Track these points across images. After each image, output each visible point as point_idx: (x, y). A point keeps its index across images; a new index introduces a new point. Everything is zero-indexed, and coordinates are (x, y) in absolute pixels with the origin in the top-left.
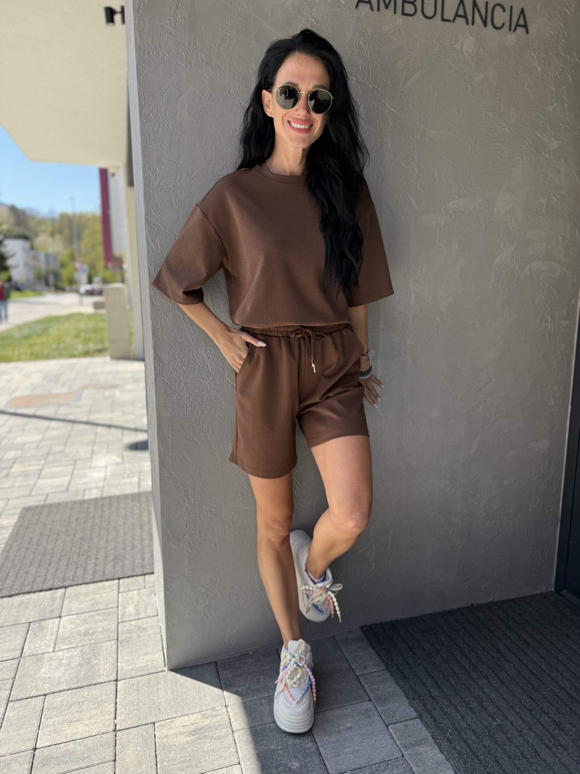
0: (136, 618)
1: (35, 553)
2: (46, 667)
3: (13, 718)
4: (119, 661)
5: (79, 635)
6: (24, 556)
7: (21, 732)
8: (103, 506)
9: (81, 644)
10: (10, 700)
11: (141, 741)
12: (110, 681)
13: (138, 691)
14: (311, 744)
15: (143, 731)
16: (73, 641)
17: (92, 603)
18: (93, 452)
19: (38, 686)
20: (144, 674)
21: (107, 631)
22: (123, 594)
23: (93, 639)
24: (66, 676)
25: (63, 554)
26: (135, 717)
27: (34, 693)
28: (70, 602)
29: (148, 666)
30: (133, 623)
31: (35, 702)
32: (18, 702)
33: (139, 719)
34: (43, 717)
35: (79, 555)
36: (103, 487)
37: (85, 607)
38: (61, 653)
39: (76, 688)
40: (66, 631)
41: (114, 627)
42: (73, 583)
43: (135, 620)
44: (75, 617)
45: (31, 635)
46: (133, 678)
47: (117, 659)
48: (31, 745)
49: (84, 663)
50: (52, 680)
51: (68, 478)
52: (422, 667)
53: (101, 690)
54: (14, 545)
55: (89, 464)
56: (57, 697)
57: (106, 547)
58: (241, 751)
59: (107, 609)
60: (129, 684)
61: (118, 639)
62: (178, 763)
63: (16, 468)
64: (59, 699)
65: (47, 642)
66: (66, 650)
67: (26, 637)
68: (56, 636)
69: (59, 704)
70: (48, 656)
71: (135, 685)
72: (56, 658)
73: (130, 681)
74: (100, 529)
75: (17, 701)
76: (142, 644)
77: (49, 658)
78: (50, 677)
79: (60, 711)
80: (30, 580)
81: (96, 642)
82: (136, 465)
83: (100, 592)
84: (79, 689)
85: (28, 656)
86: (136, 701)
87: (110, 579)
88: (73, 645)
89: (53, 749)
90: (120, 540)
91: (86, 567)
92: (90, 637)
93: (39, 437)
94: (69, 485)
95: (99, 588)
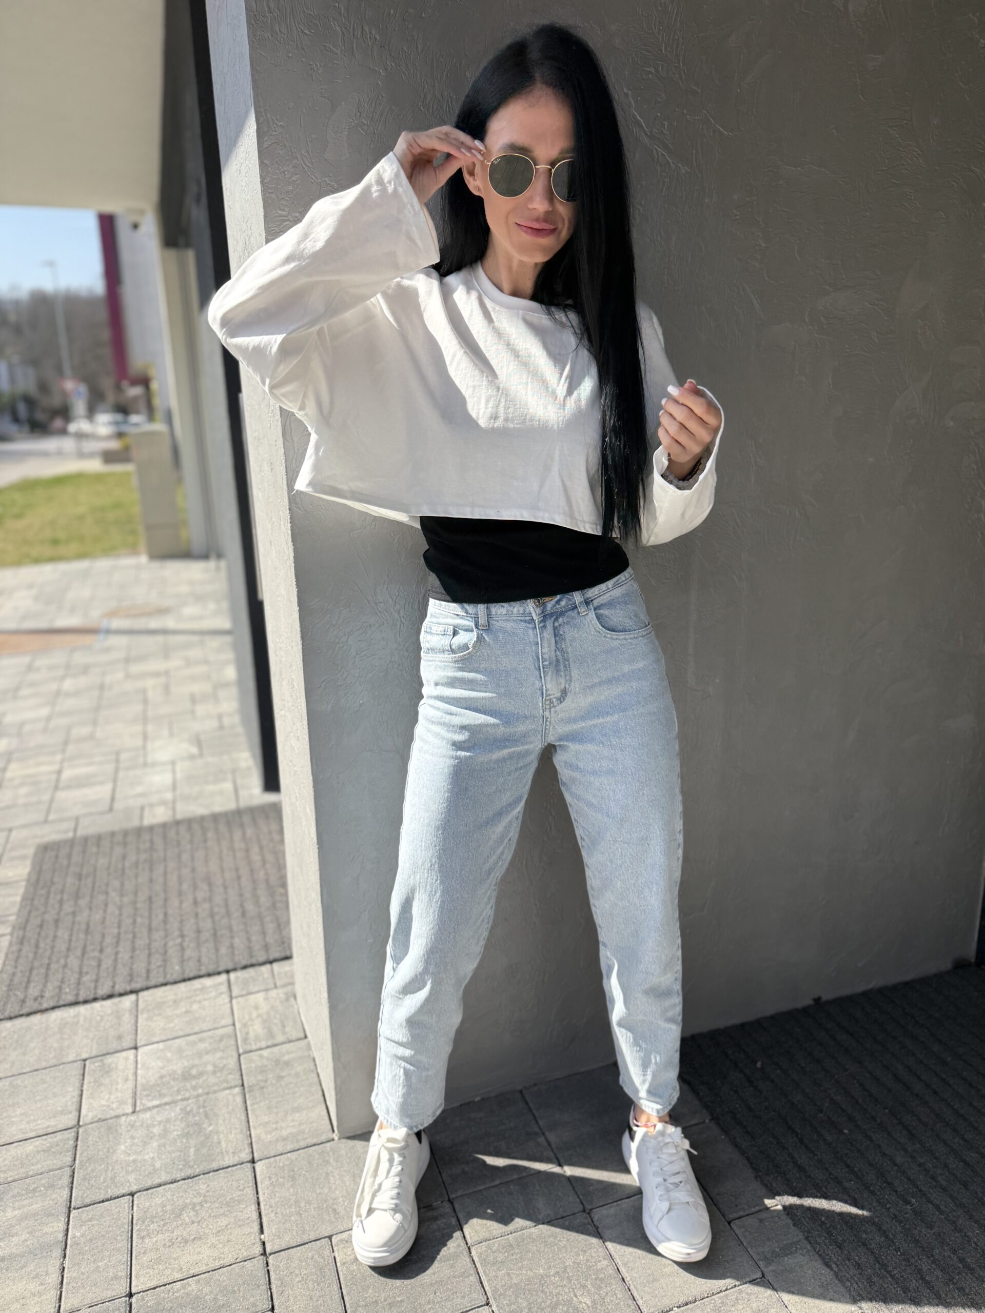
0: (269, 1043)
1: (72, 930)
2: (125, 1142)
3: (82, 1239)
4: (251, 1124)
5: (174, 1079)
6: (55, 937)
7: (100, 1264)
8: (178, 837)
9: (180, 1097)
10: (72, 1207)
11: (313, 1270)
12: (242, 1163)
13: (293, 1178)
14: (605, 1263)
15: (314, 1252)
16: (164, 1091)
17: (187, 1019)
18: (145, 737)
19: (118, 1178)
20: (298, 1147)
21: (222, 1070)
22: (240, 999)
23: (201, 1087)
24: (163, 1157)
25: (121, 929)
26: (295, 1228)
27: (110, 1193)
28: (150, 1019)
29: (303, 1132)
30: (265, 1053)
31: (117, 1207)
32: (87, 1208)
33: (304, 1231)
34: (134, 1236)
35: (150, 930)
36: (174, 802)
37: (177, 1028)
38: (148, 1115)
39: (184, 1179)
40: (151, 1073)
41: (232, 1062)
42: (150, 984)
43: (268, 1047)
44: (161, 1046)
45: (90, 1083)
46: (282, 1154)
47: (248, 1122)
49: (191, 1132)
50: (139, 1166)
51: (108, 787)
52: (773, 1113)
53: (229, 1181)
54: (33, 916)
55: (142, 759)
56: (153, 1196)
57: (197, 915)
58: (488, 1281)
59: (215, 1029)
60: (275, 1167)
61: (243, 1085)
63: (14, 771)
64: (158, 1201)
65: (119, 1094)
66: (157, 1109)
67: (82, 1086)
68: (134, 1082)
69: (159, 1210)
70: (125, 1121)
71: (286, 1168)
72: (140, 1123)
73: (276, 1161)
74: (180, 880)
75: (85, 1206)
76: (287, 1091)
77: (129, 1124)
78: (134, 1161)
79: (162, 1223)
80: (73, 981)
81: (206, 1091)
82: (225, 757)
83: (198, 998)
84: (190, 1180)
85: (91, 1123)
86: (293, 1198)
87: (211, 972)
88: (167, 1099)
89: (162, 1295)
90: (218, 899)
91: (166, 952)
92: (194, 1083)
93: (44, 712)
94: (113, 799)
95: (196, 990)
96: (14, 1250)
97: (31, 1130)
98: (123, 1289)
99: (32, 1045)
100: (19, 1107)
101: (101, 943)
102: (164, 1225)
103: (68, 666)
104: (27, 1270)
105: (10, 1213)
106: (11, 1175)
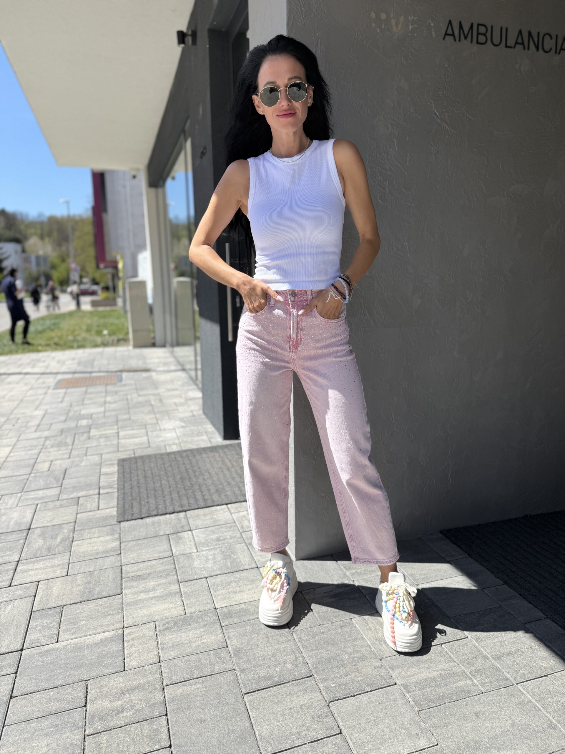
1: (147, 490)
2: (197, 561)
3: (188, 592)
4: (253, 555)
5: (213, 540)
6: (139, 492)
7: (199, 599)
8: (187, 456)
9: (217, 547)
10: (180, 581)
12: (253, 568)
14: (428, 601)
16: (210, 545)
17: (212, 521)
18: (157, 420)
19: (197, 573)
21: (234, 537)
22: (237, 514)
23: (226, 543)
25: (171, 489)
27: (195, 577)
28: (194, 520)
31: (199, 582)
34: (211, 591)
35: (185, 490)
36: (180, 443)
37: (208, 523)
38: (204, 552)
39: (228, 573)
40: (201, 538)
41: (238, 535)
42: (190, 508)
44: (203, 530)
45: (173, 542)
48: (211, 606)
49: (227, 558)
50: (206, 569)
51: (145, 438)
52: (498, 554)
53: (249, 574)
54: (126, 485)
55: (158, 428)
56: (215, 578)
57: (206, 484)
59: (227, 524)
62: (331, 613)
63: (93, 432)
64: (219, 580)
65: (189, 546)
66: (208, 551)
67: (170, 543)
68: (194, 543)
69: (220, 582)
70: (194, 555)
72: (202, 555)
74: (194, 472)
75: (185, 582)
77: (197, 556)
78: (204, 567)
80: (154, 507)
81: (229, 544)
82: (200, 427)
83: (215, 513)
84: (231, 573)
85: (179, 555)
87: (220, 504)
88: (212, 547)
89: (230, 609)
90: (215, 479)
91: (195, 497)
92: (222, 542)
93: (102, 409)
94: (149, 442)
95: (213, 511)
96: (159, 594)
97: (152, 557)
98: (213, 607)
99: (142, 530)
100: (143, 550)
101: (163, 494)
102: (224, 587)
103: (106, 392)
104: (168, 600)
105: (152, 583)
106: (148, 571)
